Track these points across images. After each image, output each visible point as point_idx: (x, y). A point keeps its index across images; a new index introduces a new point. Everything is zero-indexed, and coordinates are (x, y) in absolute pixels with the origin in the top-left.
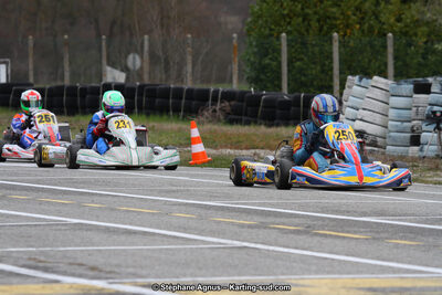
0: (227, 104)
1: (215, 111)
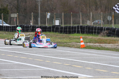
0: (107, 31)
1: (104, 33)
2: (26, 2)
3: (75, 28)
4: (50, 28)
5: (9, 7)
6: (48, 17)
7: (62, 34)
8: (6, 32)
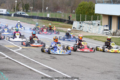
2: (37, 2)
3: (55, 19)
4: (45, 18)
5: (30, 3)
6: (47, 9)
7: (49, 21)
8: (27, 18)
